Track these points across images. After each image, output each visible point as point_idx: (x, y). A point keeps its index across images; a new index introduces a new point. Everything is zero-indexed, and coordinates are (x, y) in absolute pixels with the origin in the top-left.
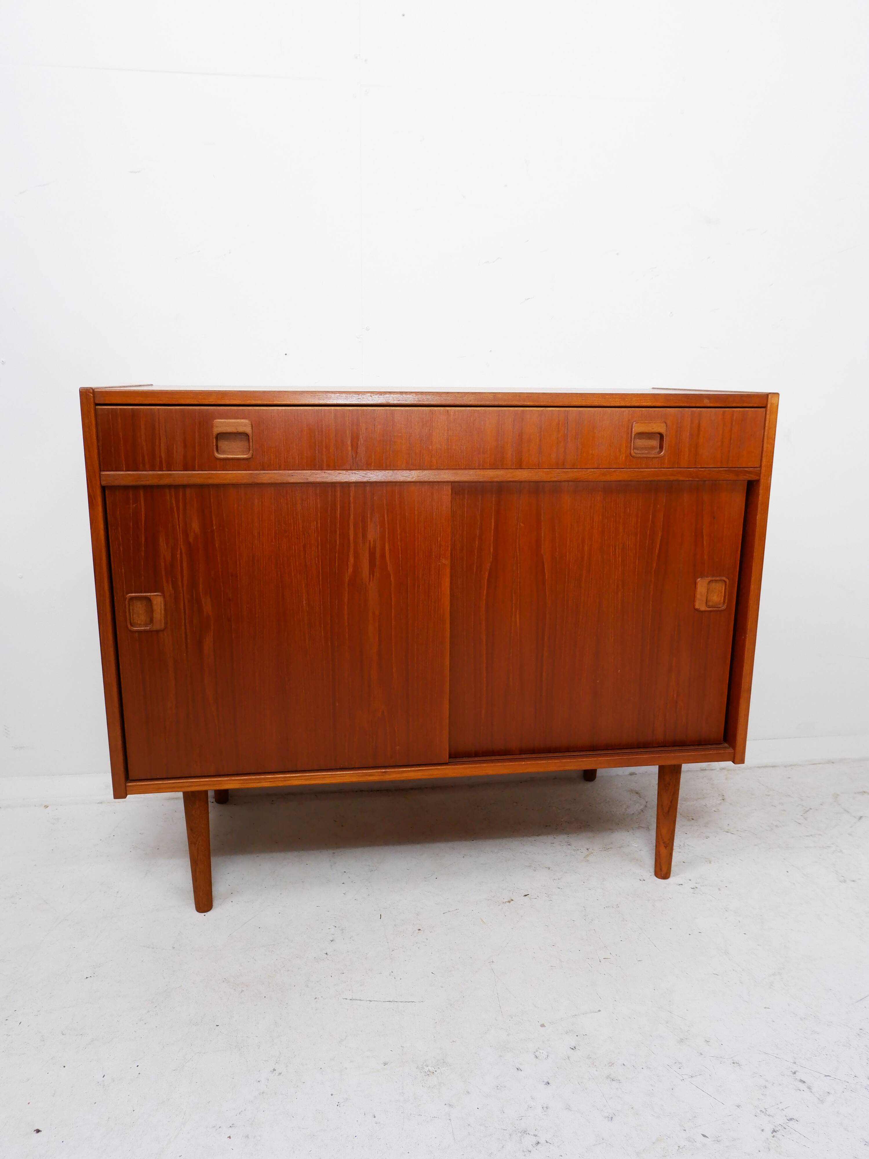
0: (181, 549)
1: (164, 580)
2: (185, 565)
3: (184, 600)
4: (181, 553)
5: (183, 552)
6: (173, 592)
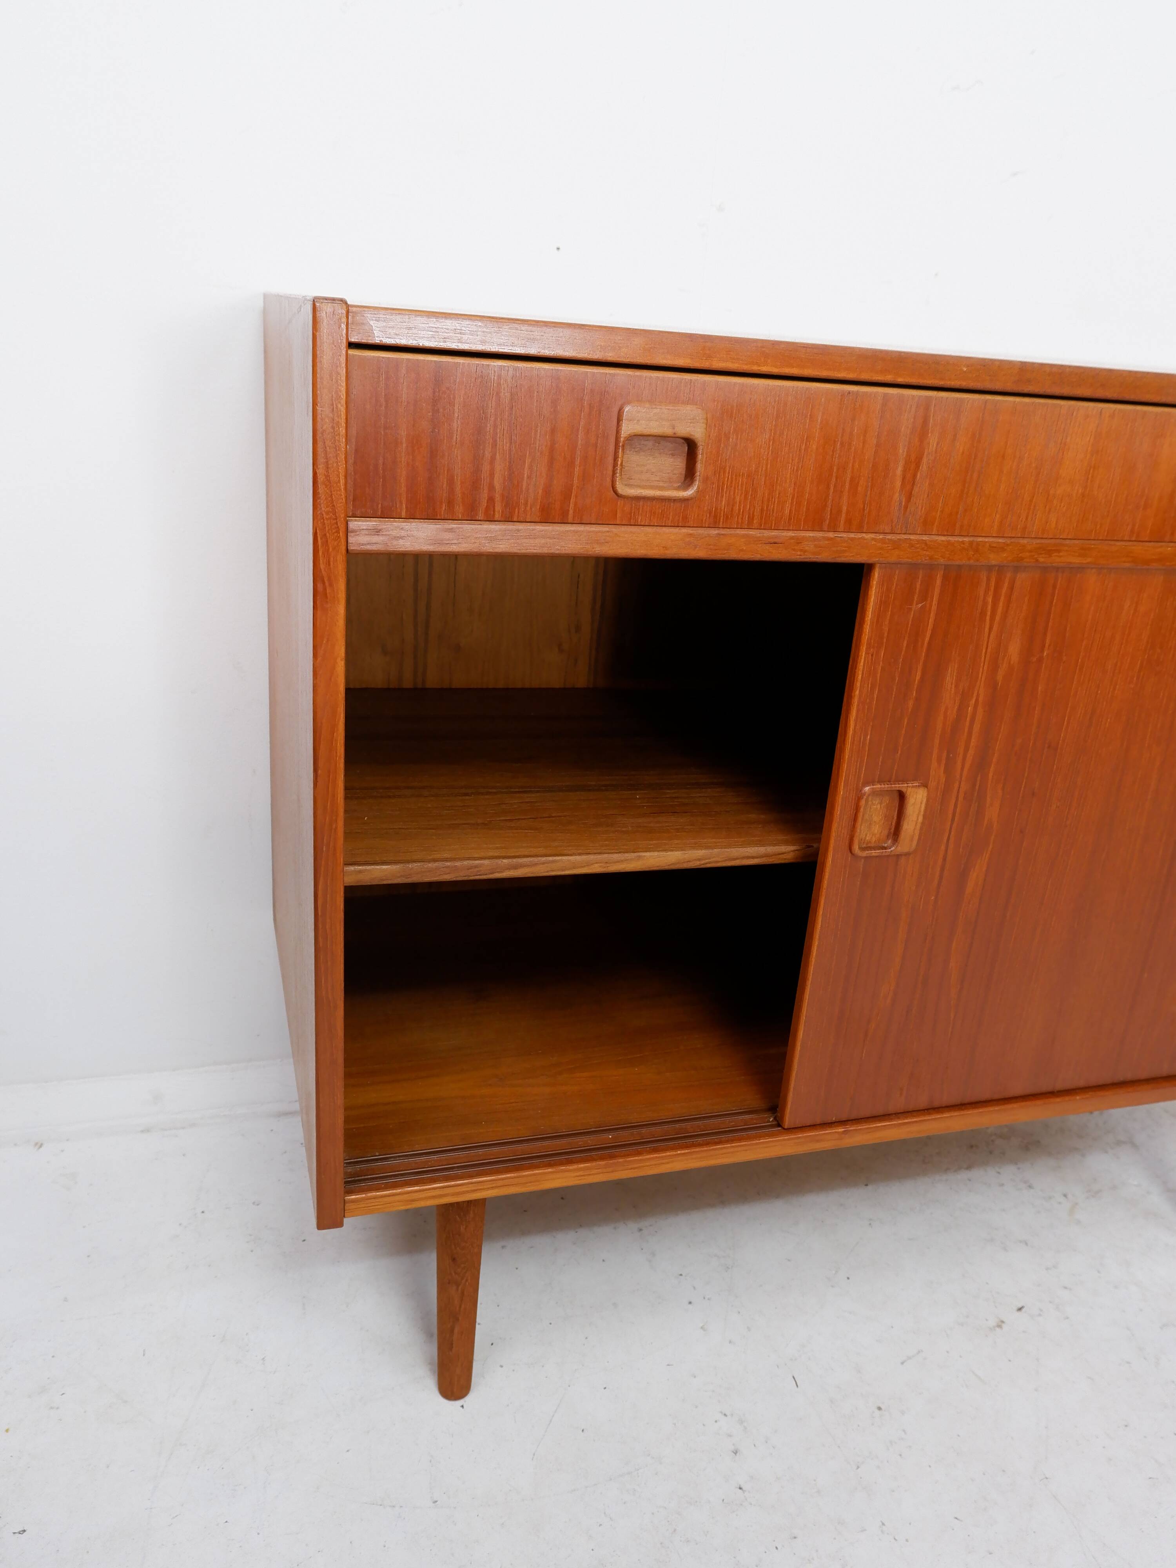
0: (978, 695)
1: (935, 756)
2: (977, 727)
3: (958, 792)
4: (977, 700)
5: (981, 699)
6: (944, 779)
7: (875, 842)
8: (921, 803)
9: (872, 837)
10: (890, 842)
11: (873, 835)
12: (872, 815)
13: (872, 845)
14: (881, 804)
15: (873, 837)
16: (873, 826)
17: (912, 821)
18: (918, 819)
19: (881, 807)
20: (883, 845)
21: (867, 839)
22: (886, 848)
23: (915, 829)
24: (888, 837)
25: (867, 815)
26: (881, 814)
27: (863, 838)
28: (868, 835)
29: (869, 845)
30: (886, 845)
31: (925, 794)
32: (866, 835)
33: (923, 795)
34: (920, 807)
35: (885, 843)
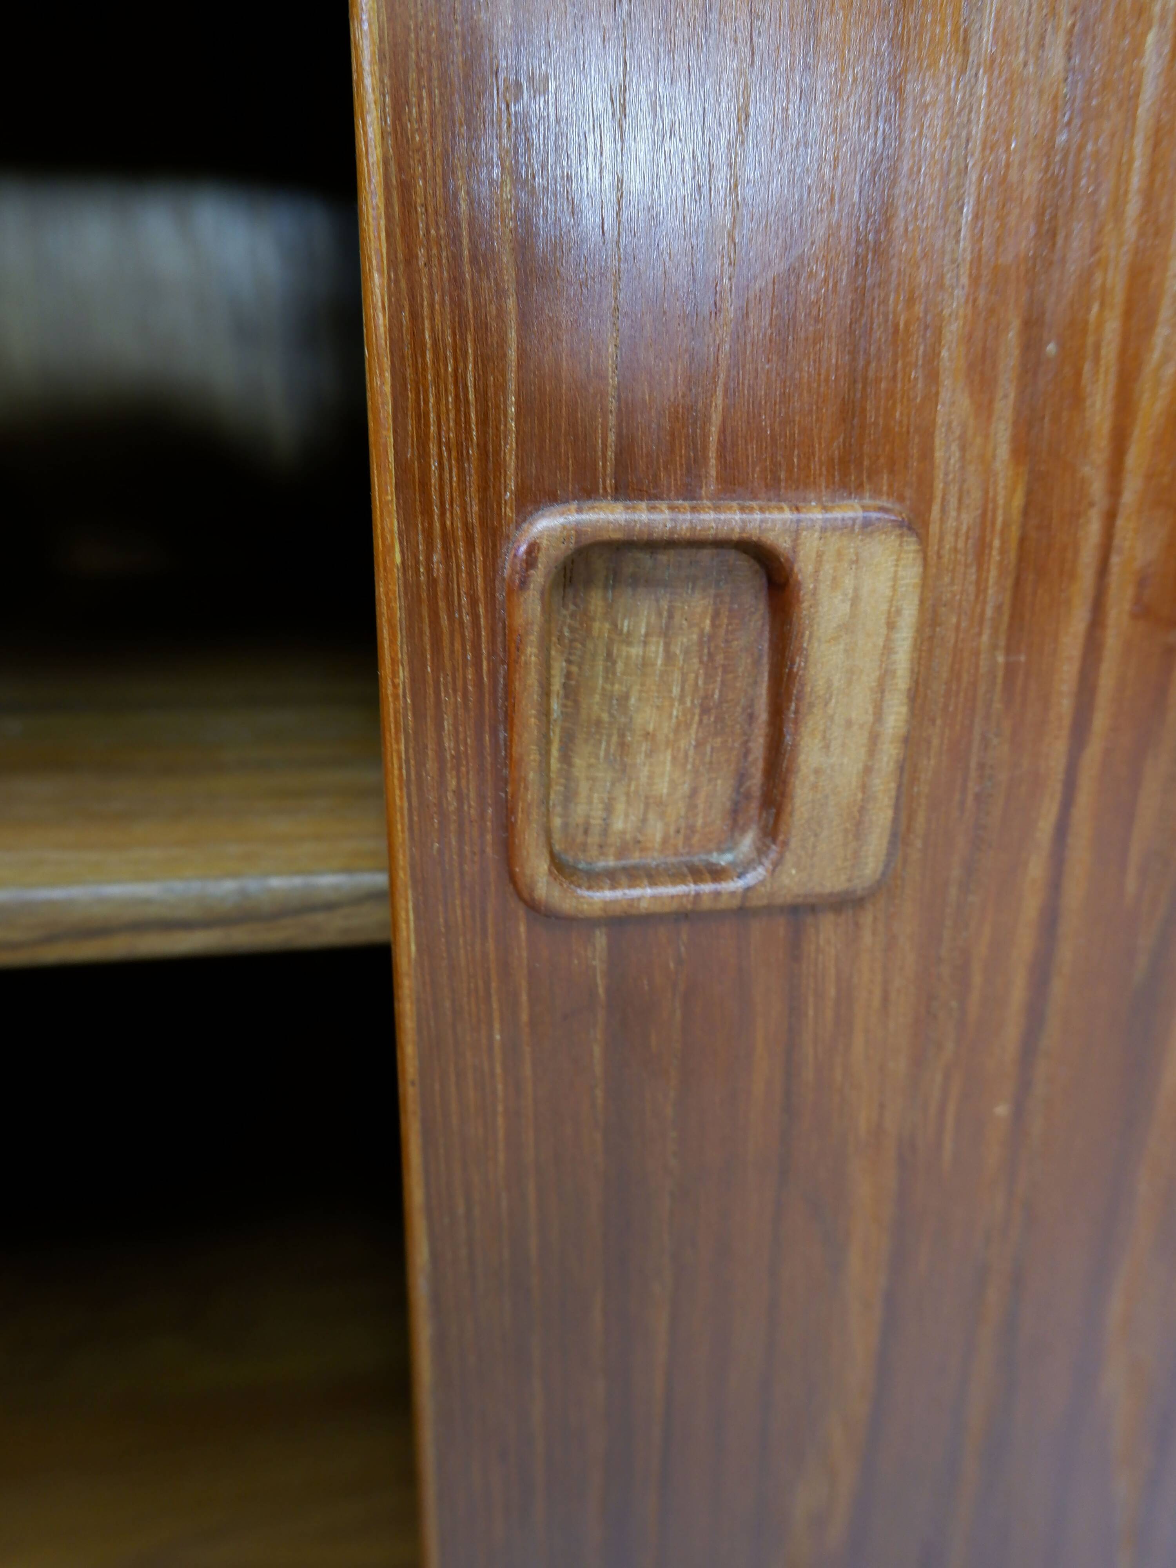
6: (1018, 501)
7: (665, 841)
8: (891, 626)
9: (644, 820)
10: (747, 842)
11: (647, 806)
12: (626, 697)
13: (653, 859)
14: (667, 633)
15: (651, 816)
16: (640, 759)
17: (849, 724)
18: (879, 715)
19: (669, 657)
20: (715, 858)
21: (618, 825)
22: (717, 874)
23: (868, 770)
24: (735, 821)
25: (597, 698)
26: (676, 691)
27: (596, 822)
28: (620, 807)
29: (635, 859)
30: (725, 859)
31: (911, 574)
32: (609, 808)
33: (895, 579)
34: (888, 649)
35: (721, 851)
